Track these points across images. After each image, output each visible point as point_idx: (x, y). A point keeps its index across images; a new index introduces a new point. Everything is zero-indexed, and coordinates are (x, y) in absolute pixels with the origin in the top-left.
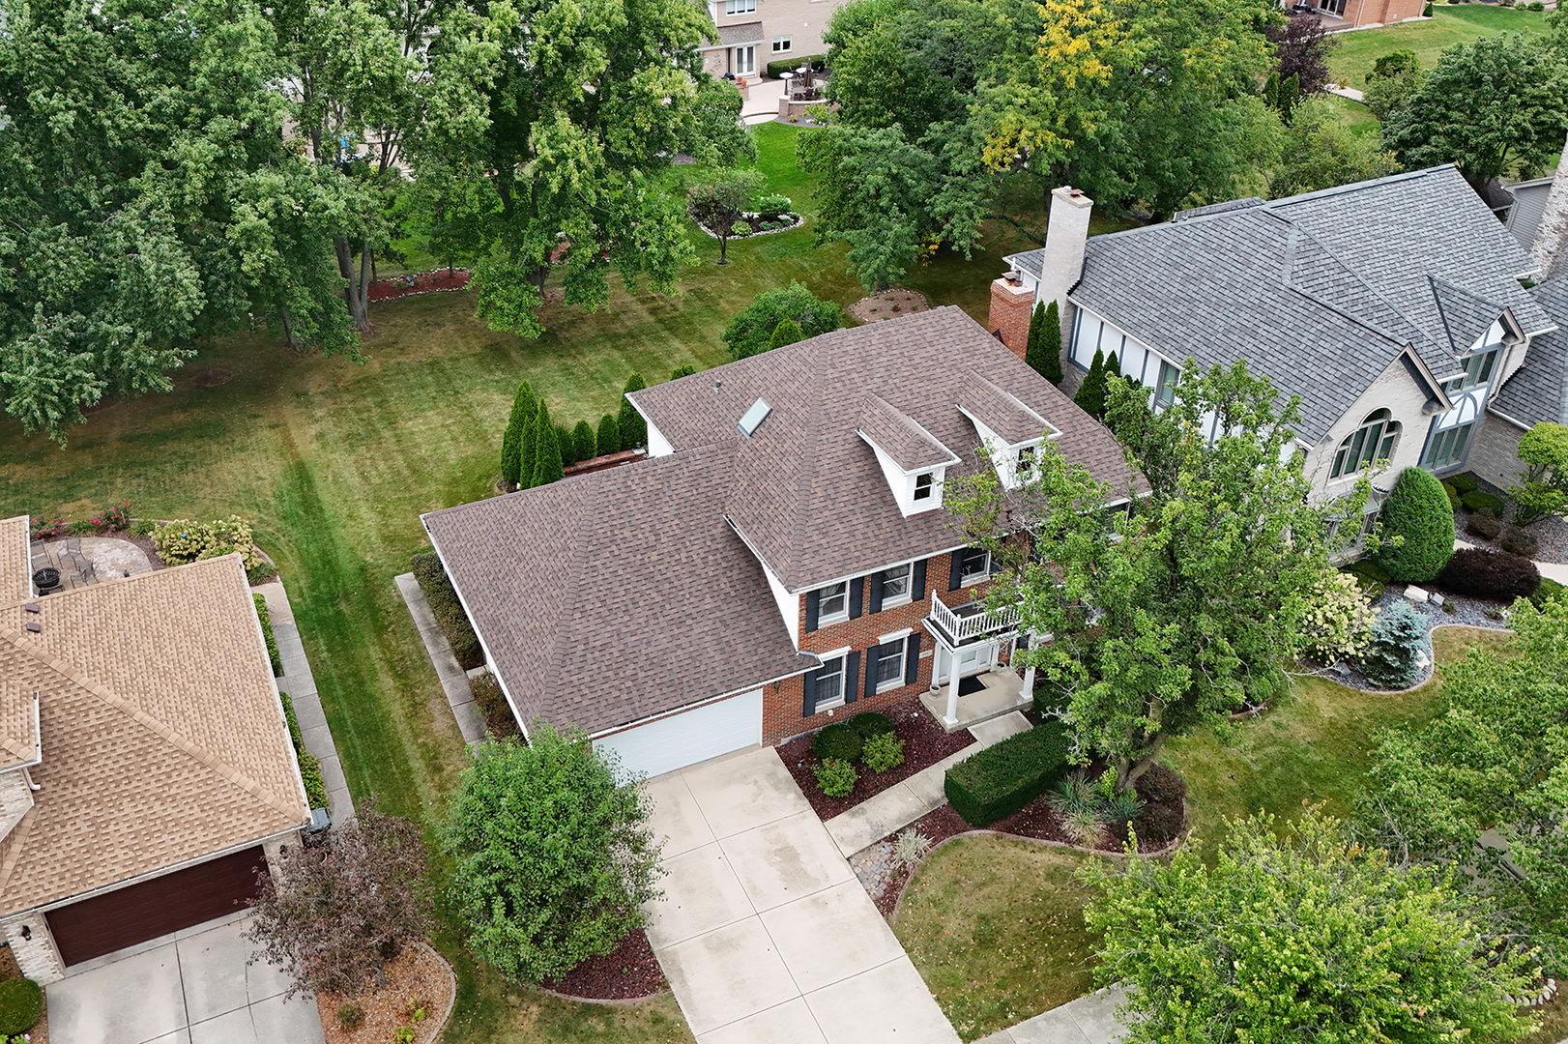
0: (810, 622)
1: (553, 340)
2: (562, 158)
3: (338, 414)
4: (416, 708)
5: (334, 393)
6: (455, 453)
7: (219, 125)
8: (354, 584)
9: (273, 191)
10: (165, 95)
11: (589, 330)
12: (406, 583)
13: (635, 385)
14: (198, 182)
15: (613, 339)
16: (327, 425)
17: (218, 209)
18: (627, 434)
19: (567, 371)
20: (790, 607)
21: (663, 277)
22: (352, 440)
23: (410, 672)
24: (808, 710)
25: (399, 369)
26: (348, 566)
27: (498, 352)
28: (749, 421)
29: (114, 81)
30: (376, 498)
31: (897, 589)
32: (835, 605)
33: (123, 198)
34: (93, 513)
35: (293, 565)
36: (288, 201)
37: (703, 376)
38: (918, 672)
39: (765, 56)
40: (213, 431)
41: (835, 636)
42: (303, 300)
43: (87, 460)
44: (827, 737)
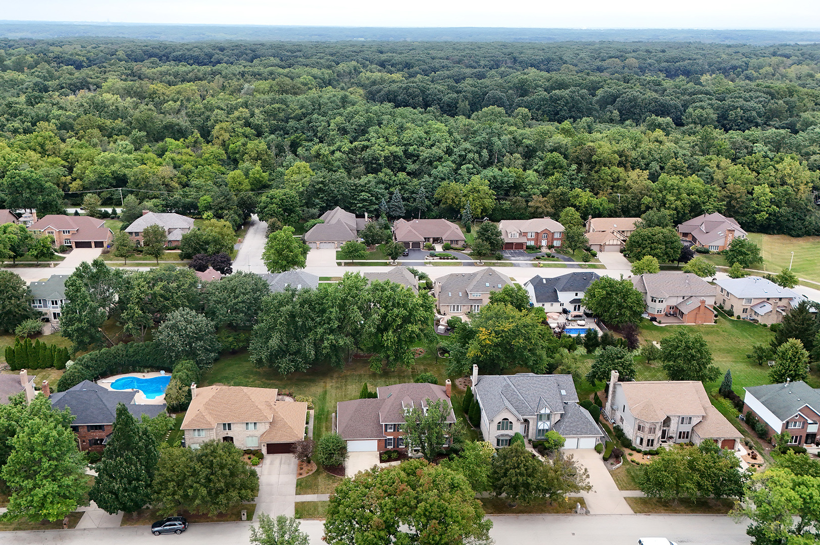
0: (386, 430)
1: (387, 375)
2: (388, 339)
3: (337, 382)
5: (337, 378)
6: (354, 394)
7: (326, 326)
8: (325, 413)
9: (331, 339)
10: (318, 319)
12: (334, 415)
14: (319, 336)
15: (400, 376)
16: (334, 384)
17: (322, 340)
19: (385, 382)
20: (383, 426)
22: (337, 388)
24: (385, 447)
25: (353, 375)
26: (326, 410)
27: (374, 375)
28: (389, 396)
29: (310, 317)
32: (391, 428)
33: (307, 336)
34: (287, 392)
35: (317, 408)
36: (334, 341)
40: (312, 381)
41: (391, 433)
42: (334, 359)
43: (289, 382)
44: (388, 453)
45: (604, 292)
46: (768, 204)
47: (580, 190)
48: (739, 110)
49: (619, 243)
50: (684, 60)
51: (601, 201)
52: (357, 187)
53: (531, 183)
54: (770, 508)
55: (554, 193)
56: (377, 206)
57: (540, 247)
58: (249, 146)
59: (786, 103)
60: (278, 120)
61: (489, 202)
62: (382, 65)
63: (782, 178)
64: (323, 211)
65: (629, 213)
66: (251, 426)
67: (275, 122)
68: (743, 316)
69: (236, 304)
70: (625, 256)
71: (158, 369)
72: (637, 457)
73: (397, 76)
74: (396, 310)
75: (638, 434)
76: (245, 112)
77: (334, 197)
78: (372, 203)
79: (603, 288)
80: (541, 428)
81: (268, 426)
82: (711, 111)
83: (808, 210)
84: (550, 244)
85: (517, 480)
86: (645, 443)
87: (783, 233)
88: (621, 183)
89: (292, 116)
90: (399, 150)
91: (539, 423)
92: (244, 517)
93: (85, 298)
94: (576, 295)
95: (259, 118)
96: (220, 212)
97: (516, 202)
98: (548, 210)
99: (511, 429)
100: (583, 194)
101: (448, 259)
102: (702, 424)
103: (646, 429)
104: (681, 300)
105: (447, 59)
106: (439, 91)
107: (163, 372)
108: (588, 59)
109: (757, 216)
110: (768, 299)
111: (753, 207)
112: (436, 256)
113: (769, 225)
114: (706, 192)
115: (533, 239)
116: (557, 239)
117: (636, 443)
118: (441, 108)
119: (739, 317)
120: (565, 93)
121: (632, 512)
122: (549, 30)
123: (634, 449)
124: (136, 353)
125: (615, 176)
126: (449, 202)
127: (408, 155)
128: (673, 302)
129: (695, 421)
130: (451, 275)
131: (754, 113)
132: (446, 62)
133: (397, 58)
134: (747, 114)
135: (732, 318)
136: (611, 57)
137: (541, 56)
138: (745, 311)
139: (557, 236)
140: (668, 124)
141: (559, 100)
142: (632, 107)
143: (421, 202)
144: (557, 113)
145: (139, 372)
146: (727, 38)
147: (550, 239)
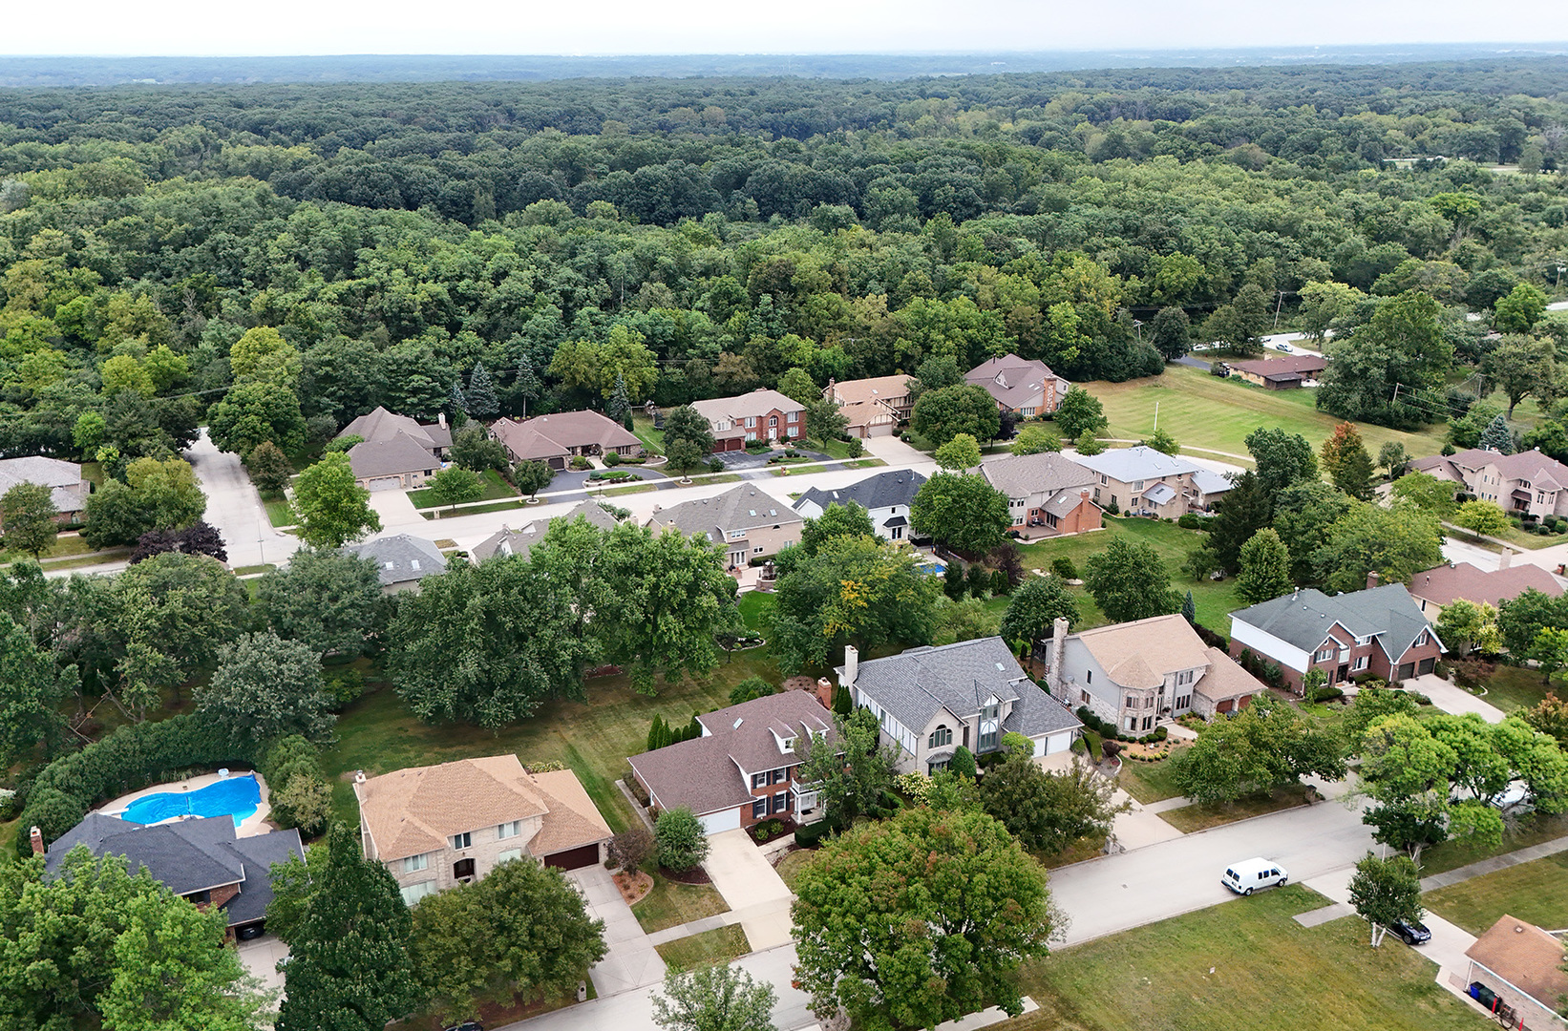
0: (754, 786)
1: (661, 697)
2: (669, 630)
3: (579, 727)
4: (630, 818)
5: (574, 719)
6: (628, 741)
7: (555, 623)
8: (602, 784)
9: (572, 646)
10: (535, 613)
11: (672, 693)
12: (620, 783)
13: (697, 714)
14: (547, 644)
15: (684, 696)
16: (575, 731)
17: (551, 651)
18: (694, 732)
20: (747, 779)
21: (705, 673)
22: (587, 737)
23: (626, 809)
24: (754, 817)
25: (598, 709)
26: (599, 779)
27: (637, 702)
28: (736, 725)
30: (601, 756)
31: (781, 777)
32: (762, 781)
36: (576, 649)
37: (721, 712)
38: (790, 807)
39: (750, 555)
41: (762, 791)
42: (574, 683)
44: (760, 825)
45: (950, 499)
46: (1075, 333)
47: (795, 337)
48: (948, 186)
49: (890, 420)
50: (795, 107)
51: (832, 352)
52: (400, 366)
53: (703, 332)
54: (1418, 773)
55: (754, 347)
56: (445, 400)
57: (767, 442)
58: (112, 304)
59: (1008, 171)
60: (139, 249)
61: (651, 373)
62: (257, 128)
63: (1077, 291)
64: (344, 419)
65: (876, 369)
66: (509, 830)
67: (134, 253)
68: (1133, 510)
69: (339, 611)
70: (904, 440)
71: (213, 768)
72: (1135, 749)
73: (300, 151)
74: (672, 574)
75: (1128, 713)
76: (60, 238)
77: (359, 390)
78: (435, 394)
79: (945, 492)
80: (985, 732)
81: (539, 823)
82: (908, 191)
83: (1128, 338)
84: (782, 434)
85: (1040, 816)
86: (1139, 725)
87: (1100, 378)
88: (845, 319)
89: (167, 237)
90: (440, 289)
91: (983, 725)
92: (582, 996)
93: (24, 646)
94: (893, 511)
95: (96, 248)
96: (131, 443)
97: (692, 369)
98: (750, 376)
99: (950, 742)
100: (802, 344)
101: (625, 481)
102: (1207, 680)
103: (1142, 702)
104: (1046, 497)
105: (384, 116)
106: (429, 176)
107: (224, 774)
108: (637, 110)
109: (1064, 354)
110: (1164, 478)
111: (1055, 340)
112: (602, 479)
113: (1082, 366)
114: (985, 322)
115: (753, 430)
116: (792, 425)
117: (1124, 729)
118: (439, 208)
119: (1127, 514)
120: (659, 170)
121: (1180, 833)
122: (519, 59)
123: (1123, 739)
124: (161, 743)
125: (834, 308)
126: (580, 378)
127: (460, 299)
128: (1036, 502)
129: (1196, 678)
130: (684, 505)
131: (972, 191)
132: (387, 122)
133: (284, 116)
134: (962, 193)
135: (1118, 516)
136: (675, 106)
137: (555, 108)
138: (1135, 501)
139: (792, 419)
140: (848, 216)
141: (653, 184)
142: (775, 191)
143: (526, 382)
144: (652, 209)
145: (169, 781)
146: (823, 69)
147: (781, 426)
